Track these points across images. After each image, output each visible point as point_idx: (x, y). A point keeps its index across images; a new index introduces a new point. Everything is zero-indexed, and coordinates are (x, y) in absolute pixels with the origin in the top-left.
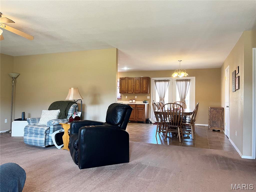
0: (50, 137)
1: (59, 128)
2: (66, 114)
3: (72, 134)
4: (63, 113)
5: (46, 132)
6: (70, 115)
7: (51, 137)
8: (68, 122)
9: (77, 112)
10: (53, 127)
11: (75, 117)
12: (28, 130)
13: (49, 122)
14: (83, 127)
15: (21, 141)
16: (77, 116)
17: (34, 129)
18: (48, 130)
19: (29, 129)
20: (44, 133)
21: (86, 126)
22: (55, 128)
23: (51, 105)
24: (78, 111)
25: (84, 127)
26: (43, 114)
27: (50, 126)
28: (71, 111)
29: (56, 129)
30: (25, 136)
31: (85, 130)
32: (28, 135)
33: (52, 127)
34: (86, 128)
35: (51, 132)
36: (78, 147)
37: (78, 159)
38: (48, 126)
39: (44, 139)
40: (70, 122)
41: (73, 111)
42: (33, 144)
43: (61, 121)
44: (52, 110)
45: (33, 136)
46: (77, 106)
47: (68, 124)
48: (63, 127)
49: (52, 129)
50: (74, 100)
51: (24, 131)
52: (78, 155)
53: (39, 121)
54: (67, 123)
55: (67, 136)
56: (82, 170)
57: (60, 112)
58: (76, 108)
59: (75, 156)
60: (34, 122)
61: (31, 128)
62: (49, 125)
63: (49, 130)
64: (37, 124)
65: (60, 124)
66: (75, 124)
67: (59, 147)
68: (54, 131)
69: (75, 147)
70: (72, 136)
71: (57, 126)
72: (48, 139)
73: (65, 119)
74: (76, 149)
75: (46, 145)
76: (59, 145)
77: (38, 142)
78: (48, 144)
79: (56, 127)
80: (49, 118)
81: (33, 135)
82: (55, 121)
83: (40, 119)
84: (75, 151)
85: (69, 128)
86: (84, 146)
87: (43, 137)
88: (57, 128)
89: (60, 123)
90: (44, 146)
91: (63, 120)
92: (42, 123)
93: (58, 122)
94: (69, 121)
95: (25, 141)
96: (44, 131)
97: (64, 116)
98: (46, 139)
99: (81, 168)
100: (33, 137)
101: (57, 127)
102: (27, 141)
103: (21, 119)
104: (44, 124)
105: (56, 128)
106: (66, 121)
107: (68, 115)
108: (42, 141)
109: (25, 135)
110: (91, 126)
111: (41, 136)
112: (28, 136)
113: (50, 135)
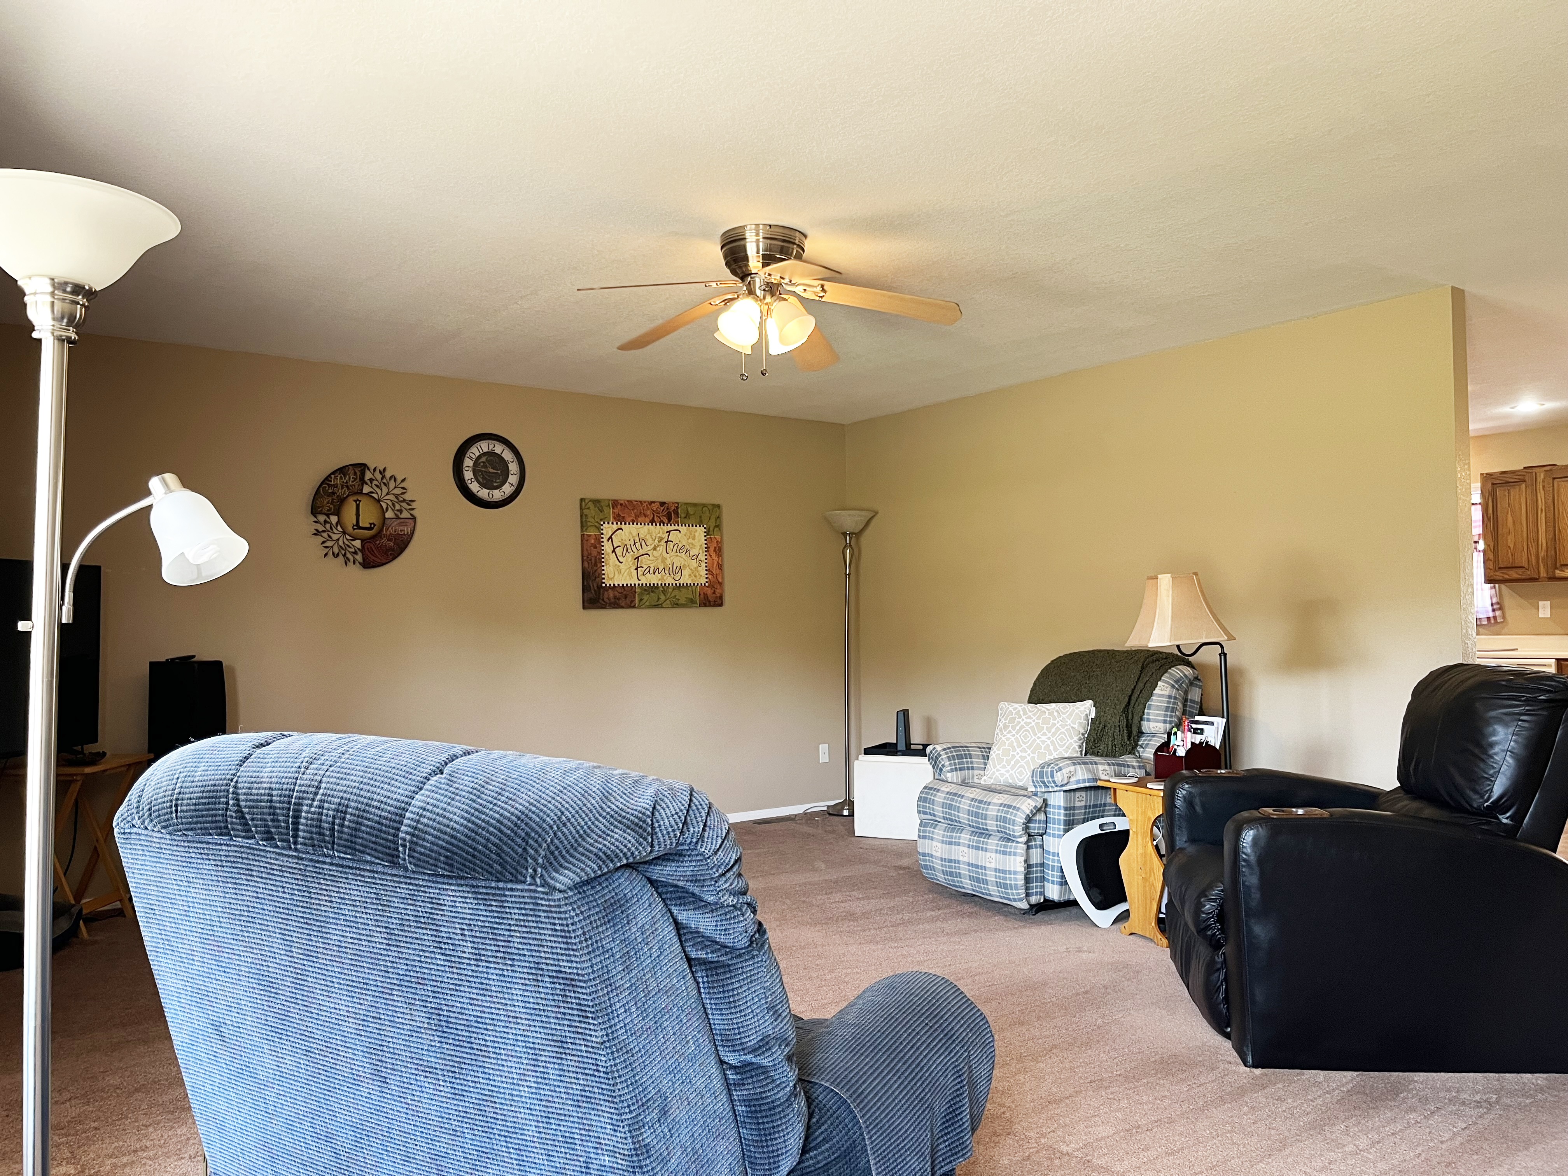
0: (1048, 853)
1: (1095, 806)
2: (1129, 726)
3: (1181, 849)
4: (1115, 719)
5: (1026, 828)
6: (1153, 735)
7: (1053, 854)
8: (1148, 774)
9: (1197, 718)
10: (1066, 800)
11: (1189, 746)
12: (939, 810)
13: (1042, 773)
14: (1245, 814)
15: (905, 862)
16: (1201, 743)
17: (965, 805)
18: (1037, 818)
19: (943, 805)
20: (1018, 830)
21: (1270, 810)
22: (1074, 808)
23: (1046, 673)
24: (1201, 713)
25: (1255, 813)
26: (1006, 727)
27: (1046, 796)
28: (1158, 708)
29: (1079, 814)
30: (924, 837)
31: (1262, 832)
32: (939, 832)
33: (1058, 800)
34: (1267, 819)
35: (1055, 828)
36: (1222, 930)
37: (1226, 999)
38: (1036, 794)
39: (1019, 865)
40: (1159, 776)
41: (1173, 710)
42: (968, 886)
43: (1107, 767)
44: (1053, 705)
45: (964, 845)
46: (1196, 678)
47: (1149, 785)
48: (1120, 805)
49: (1057, 814)
50: (1178, 646)
51: (919, 812)
52: (1226, 979)
53: (985, 764)
54: (1141, 783)
55: (1144, 855)
56: (1258, 1071)
57: (1093, 715)
58: (1186, 693)
59: (1207, 983)
60: (961, 769)
61: (952, 800)
62: (1043, 790)
63: (1041, 817)
64: (976, 781)
65: (1100, 783)
66: (1193, 790)
67: (1104, 918)
68: (1069, 825)
69: (1208, 927)
70: (1180, 860)
71: (1083, 794)
72: (1042, 865)
73: (1129, 759)
74: (1216, 945)
75: (1034, 900)
76: (1101, 905)
77: (991, 877)
78: (1042, 893)
79: (1081, 800)
80: (1038, 747)
81: (965, 837)
82: (1072, 768)
83: (993, 754)
84: (1202, 951)
85: (1159, 811)
86: (1261, 931)
87: (1015, 854)
88: (1086, 807)
89: (1103, 777)
90: (1021, 900)
91: (1119, 765)
92: (1002, 775)
93: (1089, 770)
94: (1150, 767)
95: (926, 867)
96: (1020, 819)
97: (1118, 737)
98: (1029, 866)
99: (1250, 1059)
100: (961, 848)
101: (1083, 804)
102: (933, 869)
103: (895, 745)
104: (1013, 778)
105: (1080, 808)
106: (1133, 767)
107: (1141, 733)
108: (1010, 872)
109: (924, 831)
110: (1300, 811)
111: (1005, 846)
112: (938, 841)
113: (1051, 843)
